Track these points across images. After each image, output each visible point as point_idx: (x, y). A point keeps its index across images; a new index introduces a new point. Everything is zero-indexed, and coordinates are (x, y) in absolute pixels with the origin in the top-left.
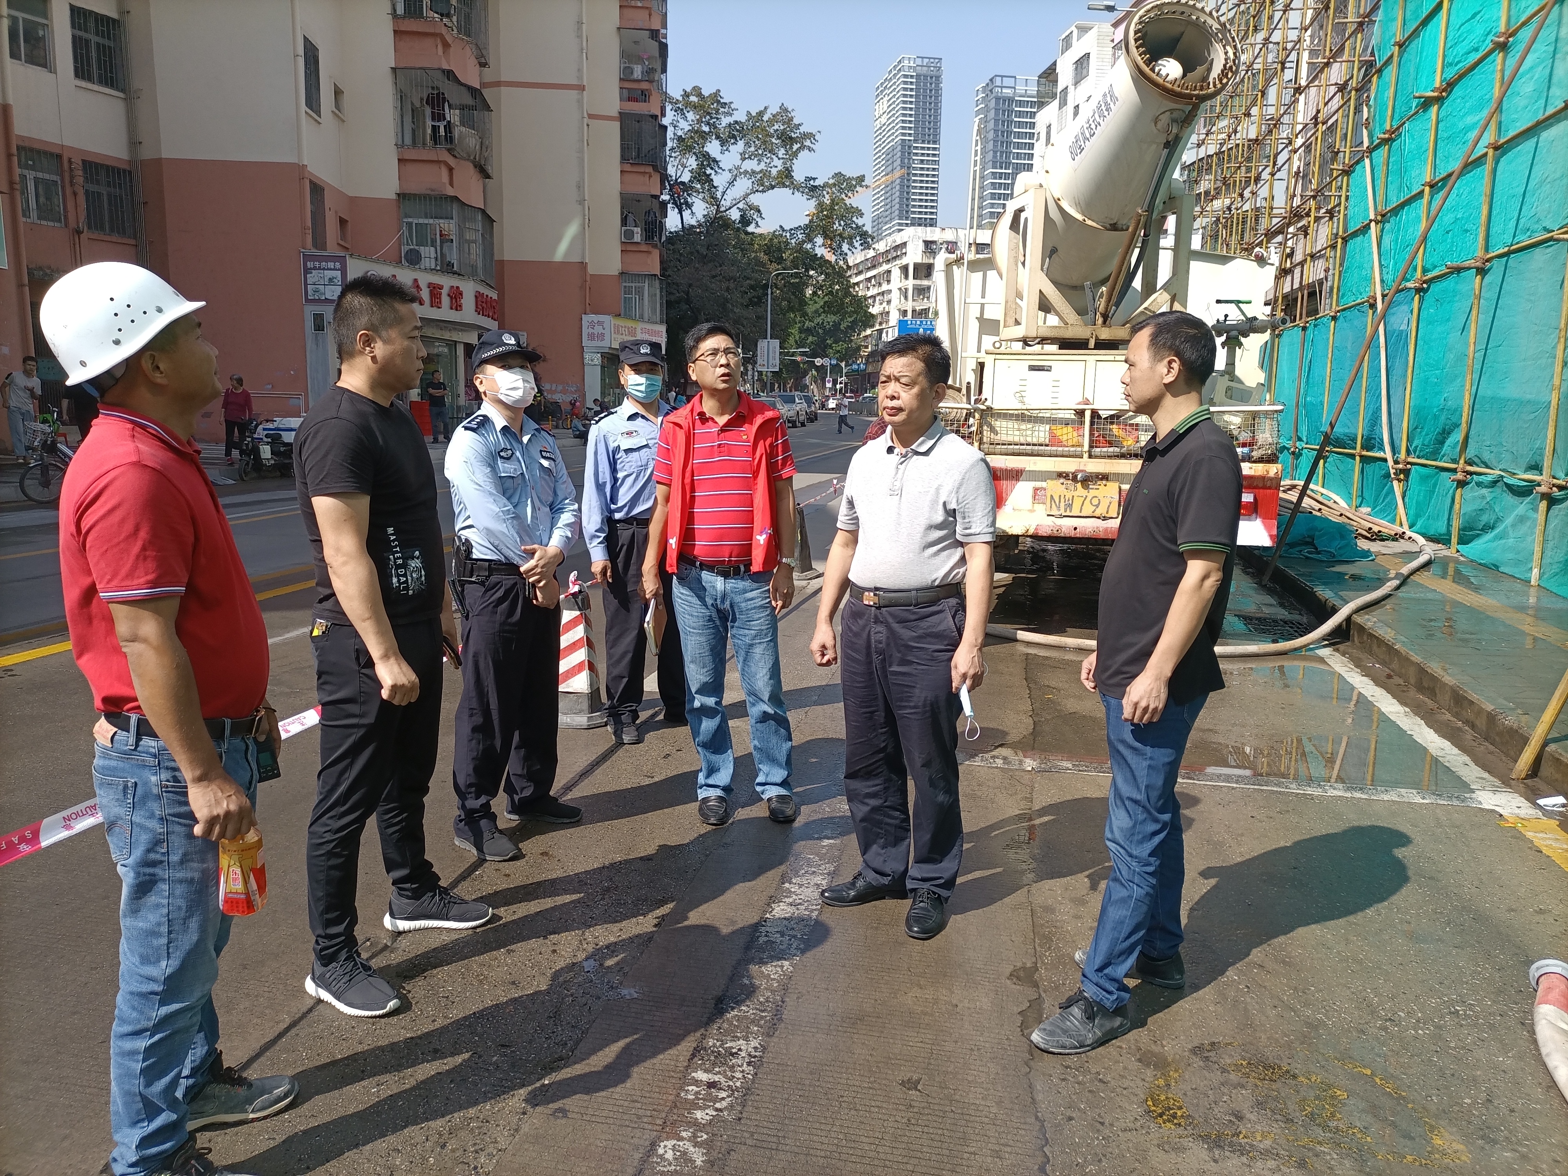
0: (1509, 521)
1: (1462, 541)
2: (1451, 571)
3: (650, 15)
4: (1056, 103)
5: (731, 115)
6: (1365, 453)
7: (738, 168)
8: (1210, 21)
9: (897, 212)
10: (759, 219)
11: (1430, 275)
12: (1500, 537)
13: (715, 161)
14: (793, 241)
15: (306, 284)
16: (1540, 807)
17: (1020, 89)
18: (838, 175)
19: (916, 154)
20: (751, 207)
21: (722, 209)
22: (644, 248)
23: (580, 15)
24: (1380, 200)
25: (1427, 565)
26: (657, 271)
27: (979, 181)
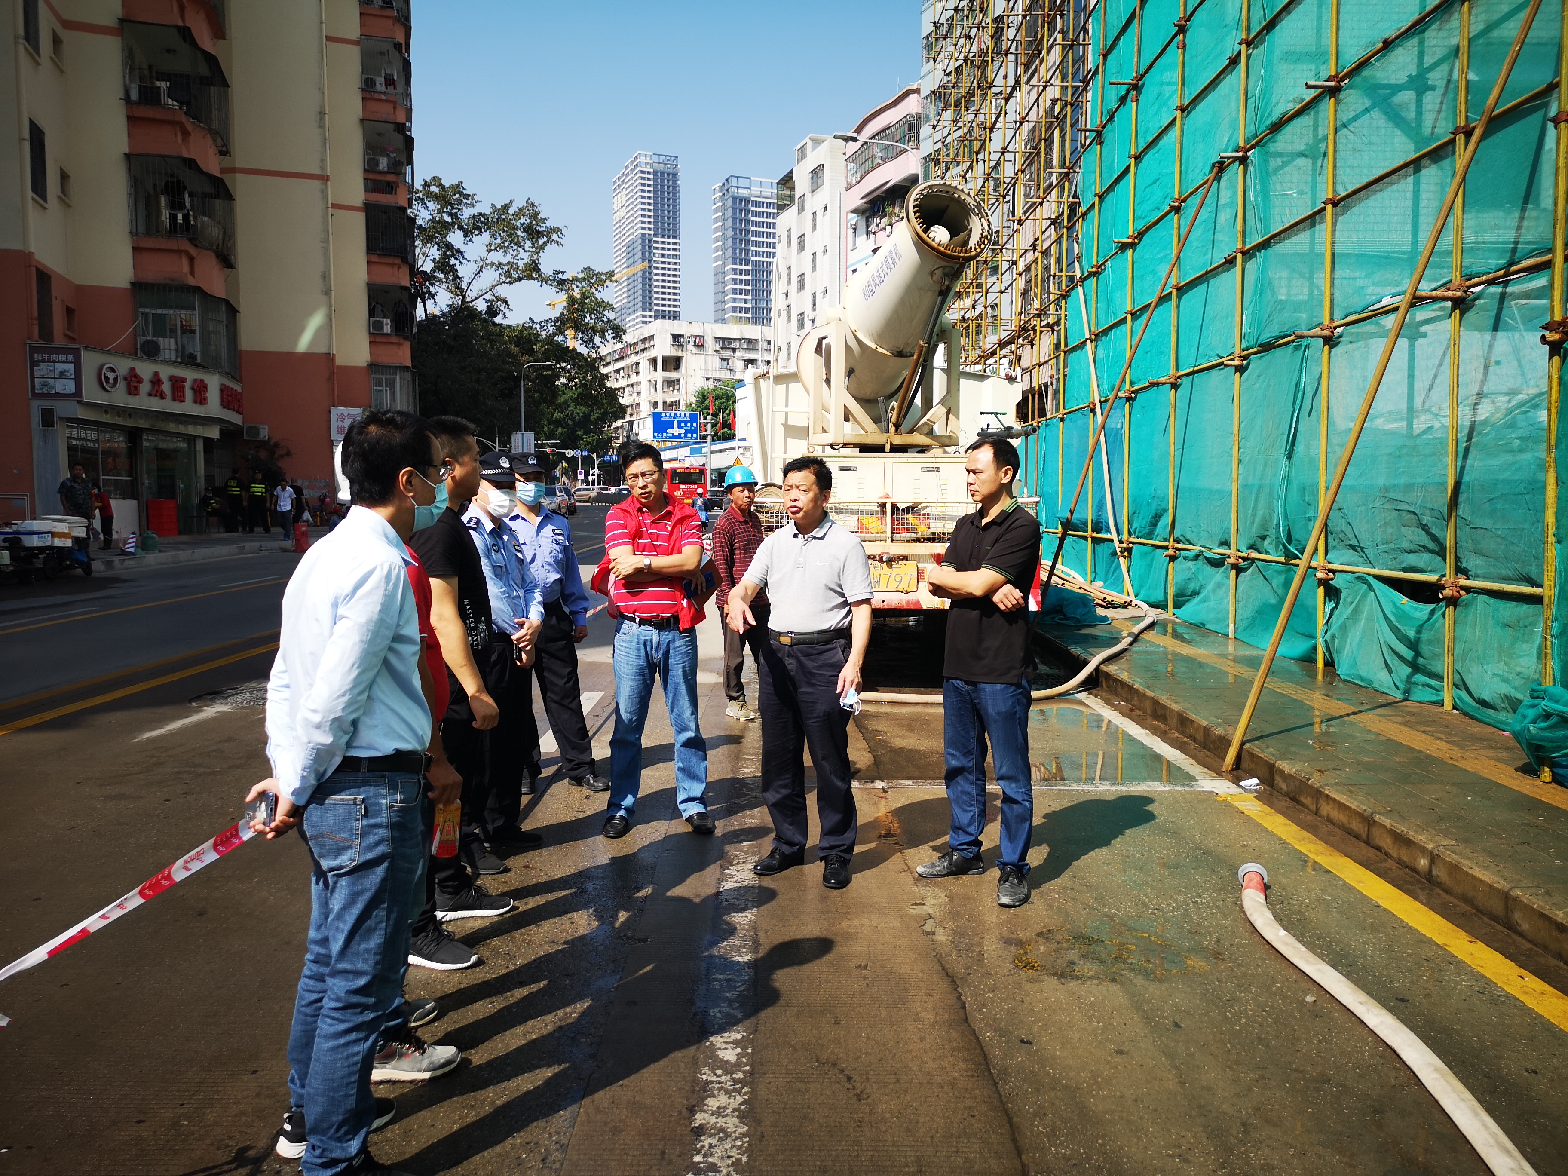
0: (1210, 587)
1: (1177, 605)
2: (1170, 630)
3: (395, 108)
4: (794, 209)
5: (473, 206)
6: (1095, 535)
7: (484, 259)
8: (968, 199)
9: (640, 304)
10: (506, 311)
11: (1136, 388)
12: (1204, 601)
13: (459, 251)
14: (543, 333)
15: (33, 378)
16: (1242, 787)
17: (755, 190)
18: (587, 269)
19: (657, 248)
20: (498, 299)
21: (468, 300)
22: (394, 339)
23: (322, 106)
24: (1093, 322)
25: (1152, 626)
26: (409, 363)
27: (720, 276)
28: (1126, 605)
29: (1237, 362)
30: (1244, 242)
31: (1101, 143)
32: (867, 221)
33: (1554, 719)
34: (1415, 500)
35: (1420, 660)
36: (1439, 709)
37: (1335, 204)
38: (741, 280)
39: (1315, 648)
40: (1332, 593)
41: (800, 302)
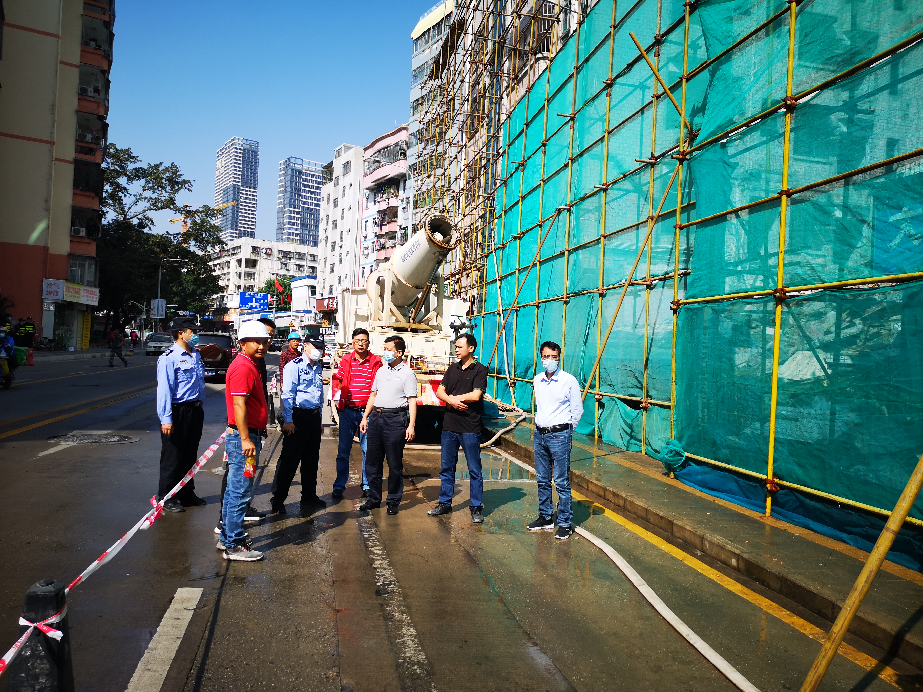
3: (98, 106)
4: (332, 183)
5: (136, 163)
6: (498, 375)
7: (140, 195)
9: (230, 226)
10: (151, 226)
11: (520, 305)
13: (124, 189)
14: (175, 241)
17: (306, 166)
18: (206, 207)
19: (243, 194)
20: (147, 218)
21: (128, 217)
22: (87, 240)
23: (54, 102)
24: (500, 271)
25: (524, 420)
26: (94, 255)
27: (282, 214)
28: (512, 410)
29: (564, 299)
30: (568, 246)
31: (506, 186)
32: (375, 195)
33: (674, 453)
34: (633, 366)
35: (633, 434)
36: (639, 454)
37: (605, 237)
38: (294, 217)
39: (594, 430)
40: (601, 405)
41: (334, 236)
